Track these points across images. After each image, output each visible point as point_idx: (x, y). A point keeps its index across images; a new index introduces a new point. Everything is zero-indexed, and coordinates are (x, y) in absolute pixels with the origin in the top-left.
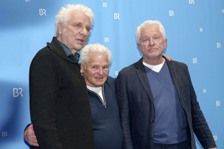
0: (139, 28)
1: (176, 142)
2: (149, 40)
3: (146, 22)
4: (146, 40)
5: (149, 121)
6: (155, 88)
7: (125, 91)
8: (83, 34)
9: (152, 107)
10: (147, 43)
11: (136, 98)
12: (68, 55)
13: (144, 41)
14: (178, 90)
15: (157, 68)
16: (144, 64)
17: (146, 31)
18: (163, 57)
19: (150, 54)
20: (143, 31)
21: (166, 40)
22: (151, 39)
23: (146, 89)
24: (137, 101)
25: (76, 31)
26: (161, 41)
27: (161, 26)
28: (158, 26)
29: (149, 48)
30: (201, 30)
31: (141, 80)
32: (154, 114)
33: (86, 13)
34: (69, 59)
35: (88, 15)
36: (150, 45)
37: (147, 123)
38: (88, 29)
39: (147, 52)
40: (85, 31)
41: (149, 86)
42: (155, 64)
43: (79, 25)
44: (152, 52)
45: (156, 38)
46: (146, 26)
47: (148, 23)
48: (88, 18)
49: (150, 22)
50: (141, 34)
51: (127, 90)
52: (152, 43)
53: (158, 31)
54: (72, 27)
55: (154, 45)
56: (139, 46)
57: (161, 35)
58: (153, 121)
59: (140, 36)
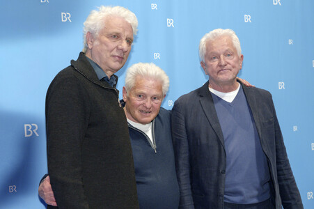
0: (203, 40)
1: (255, 201)
2: (219, 58)
3: (214, 31)
4: (214, 58)
5: (218, 171)
6: (226, 124)
7: (183, 127)
8: (122, 50)
9: (223, 153)
10: (215, 63)
11: (200, 139)
12: (100, 78)
13: (211, 59)
14: (259, 128)
15: (229, 97)
16: (211, 90)
17: (214, 45)
18: (238, 81)
19: (222, 77)
20: (209, 45)
21: (242, 56)
22: (222, 56)
23: (214, 126)
24: (200, 142)
25: (112, 44)
26: (235, 58)
27: (235, 37)
28: (230, 37)
29: (219, 68)
30: (290, 42)
31: (207, 113)
32: (225, 161)
33: (127, 20)
34: (101, 84)
35: (129, 22)
36: (220, 65)
37: (215, 174)
38: (129, 41)
39: (215, 74)
40: (124, 45)
41: (217, 122)
42: (226, 91)
43: (116, 36)
44: (221, 74)
45: (229, 55)
46: (214, 37)
47: (216, 34)
48: (130, 27)
49: (220, 31)
50: (207, 49)
51: (186, 127)
52: (223, 63)
53: (231, 44)
54: (106, 39)
56: (204, 65)
57: (235, 49)
58: (224, 172)
59: (205, 52)
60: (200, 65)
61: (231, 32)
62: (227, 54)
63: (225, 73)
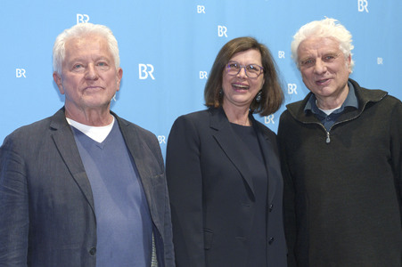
2: (87, 67)
4: (78, 66)
5: (84, 250)
7: (22, 176)
9: (91, 217)
10: (79, 75)
11: (52, 196)
13: (74, 68)
16: (70, 121)
17: (80, 43)
19: (88, 99)
20: (71, 45)
21: (121, 71)
22: (91, 65)
23: (77, 176)
24: (53, 203)
26: (111, 70)
27: (112, 39)
28: (105, 37)
29: (85, 85)
31: (64, 154)
32: (95, 234)
36: (87, 79)
37: (78, 255)
39: (80, 94)
41: (82, 169)
44: (89, 93)
45: (101, 64)
47: (85, 29)
50: (68, 53)
51: (27, 177)
52: (93, 74)
53: (106, 48)
55: (96, 79)
56: (58, 78)
57: (112, 56)
58: (93, 251)
59: (63, 56)
60: (52, 78)
61: (105, 30)
62: (99, 63)
63: (94, 92)
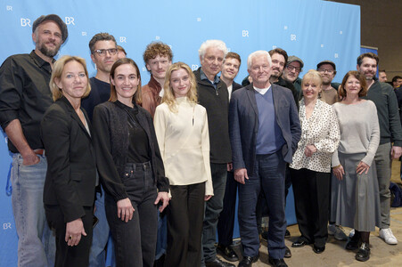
4: (256, 68)
8: (215, 65)
10: (257, 71)
15: (263, 92)
16: (254, 87)
17: (257, 60)
19: (260, 80)
22: (261, 67)
28: (266, 56)
29: (259, 75)
39: (257, 78)
40: (216, 62)
41: (256, 104)
42: (261, 88)
47: (258, 54)
52: (262, 70)
54: (207, 59)
57: (268, 63)
59: (251, 64)
62: (264, 66)
63: (262, 77)
